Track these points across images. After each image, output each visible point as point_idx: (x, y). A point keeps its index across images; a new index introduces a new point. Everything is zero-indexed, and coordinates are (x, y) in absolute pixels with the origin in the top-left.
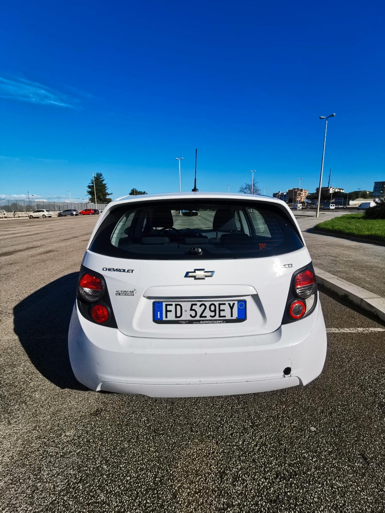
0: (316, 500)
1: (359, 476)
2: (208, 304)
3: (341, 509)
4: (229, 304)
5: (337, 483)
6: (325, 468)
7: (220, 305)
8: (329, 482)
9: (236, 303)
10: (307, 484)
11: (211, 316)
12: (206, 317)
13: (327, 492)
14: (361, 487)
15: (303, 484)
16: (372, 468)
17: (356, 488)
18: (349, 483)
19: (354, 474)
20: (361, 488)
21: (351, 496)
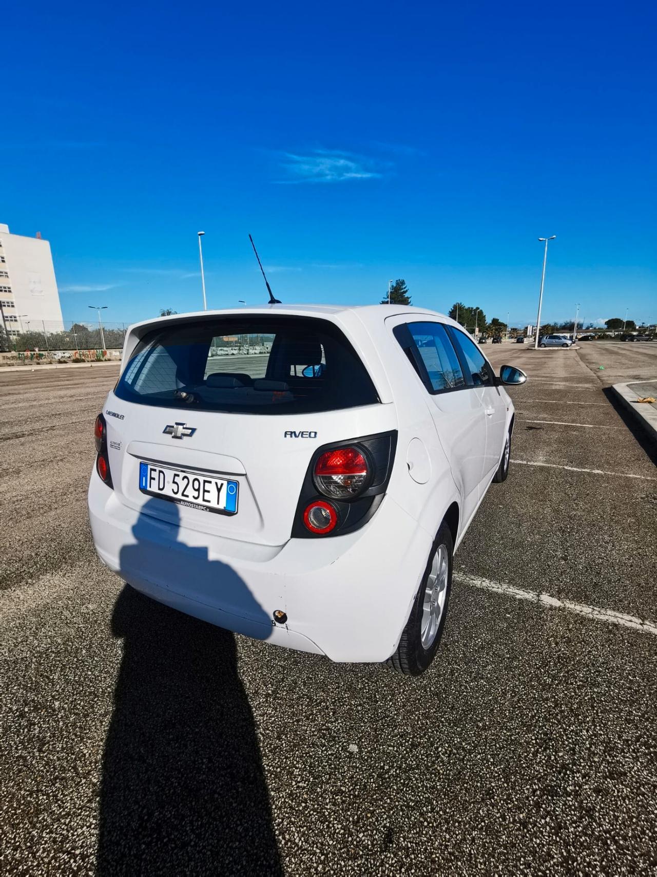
0: (240, 829)
1: (343, 853)
2: (192, 478)
3: (258, 868)
4: (216, 483)
5: (296, 834)
6: (303, 805)
7: (205, 482)
8: (285, 823)
9: (225, 483)
10: (252, 804)
11: (194, 497)
12: (187, 496)
13: (266, 832)
14: (327, 869)
15: (247, 799)
16: (383, 860)
17: (316, 863)
18: (315, 849)
19: (339, 843)
20: (324, 869)
21: (293, 866)
